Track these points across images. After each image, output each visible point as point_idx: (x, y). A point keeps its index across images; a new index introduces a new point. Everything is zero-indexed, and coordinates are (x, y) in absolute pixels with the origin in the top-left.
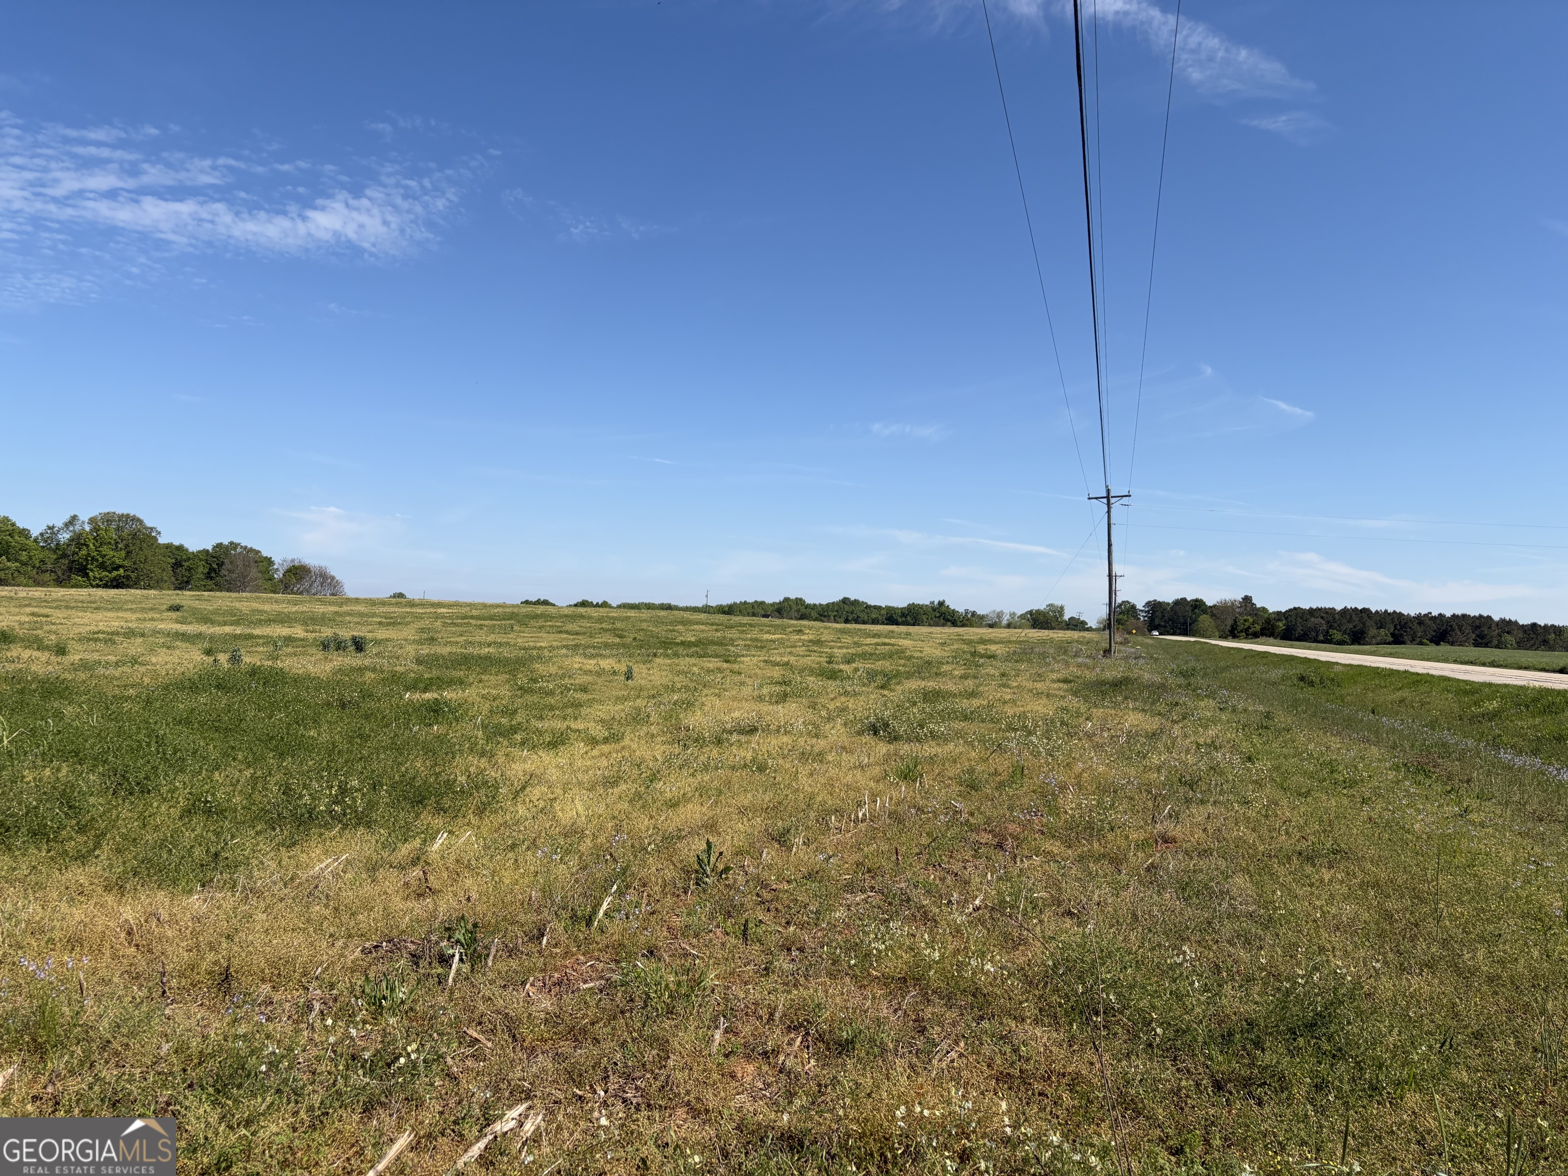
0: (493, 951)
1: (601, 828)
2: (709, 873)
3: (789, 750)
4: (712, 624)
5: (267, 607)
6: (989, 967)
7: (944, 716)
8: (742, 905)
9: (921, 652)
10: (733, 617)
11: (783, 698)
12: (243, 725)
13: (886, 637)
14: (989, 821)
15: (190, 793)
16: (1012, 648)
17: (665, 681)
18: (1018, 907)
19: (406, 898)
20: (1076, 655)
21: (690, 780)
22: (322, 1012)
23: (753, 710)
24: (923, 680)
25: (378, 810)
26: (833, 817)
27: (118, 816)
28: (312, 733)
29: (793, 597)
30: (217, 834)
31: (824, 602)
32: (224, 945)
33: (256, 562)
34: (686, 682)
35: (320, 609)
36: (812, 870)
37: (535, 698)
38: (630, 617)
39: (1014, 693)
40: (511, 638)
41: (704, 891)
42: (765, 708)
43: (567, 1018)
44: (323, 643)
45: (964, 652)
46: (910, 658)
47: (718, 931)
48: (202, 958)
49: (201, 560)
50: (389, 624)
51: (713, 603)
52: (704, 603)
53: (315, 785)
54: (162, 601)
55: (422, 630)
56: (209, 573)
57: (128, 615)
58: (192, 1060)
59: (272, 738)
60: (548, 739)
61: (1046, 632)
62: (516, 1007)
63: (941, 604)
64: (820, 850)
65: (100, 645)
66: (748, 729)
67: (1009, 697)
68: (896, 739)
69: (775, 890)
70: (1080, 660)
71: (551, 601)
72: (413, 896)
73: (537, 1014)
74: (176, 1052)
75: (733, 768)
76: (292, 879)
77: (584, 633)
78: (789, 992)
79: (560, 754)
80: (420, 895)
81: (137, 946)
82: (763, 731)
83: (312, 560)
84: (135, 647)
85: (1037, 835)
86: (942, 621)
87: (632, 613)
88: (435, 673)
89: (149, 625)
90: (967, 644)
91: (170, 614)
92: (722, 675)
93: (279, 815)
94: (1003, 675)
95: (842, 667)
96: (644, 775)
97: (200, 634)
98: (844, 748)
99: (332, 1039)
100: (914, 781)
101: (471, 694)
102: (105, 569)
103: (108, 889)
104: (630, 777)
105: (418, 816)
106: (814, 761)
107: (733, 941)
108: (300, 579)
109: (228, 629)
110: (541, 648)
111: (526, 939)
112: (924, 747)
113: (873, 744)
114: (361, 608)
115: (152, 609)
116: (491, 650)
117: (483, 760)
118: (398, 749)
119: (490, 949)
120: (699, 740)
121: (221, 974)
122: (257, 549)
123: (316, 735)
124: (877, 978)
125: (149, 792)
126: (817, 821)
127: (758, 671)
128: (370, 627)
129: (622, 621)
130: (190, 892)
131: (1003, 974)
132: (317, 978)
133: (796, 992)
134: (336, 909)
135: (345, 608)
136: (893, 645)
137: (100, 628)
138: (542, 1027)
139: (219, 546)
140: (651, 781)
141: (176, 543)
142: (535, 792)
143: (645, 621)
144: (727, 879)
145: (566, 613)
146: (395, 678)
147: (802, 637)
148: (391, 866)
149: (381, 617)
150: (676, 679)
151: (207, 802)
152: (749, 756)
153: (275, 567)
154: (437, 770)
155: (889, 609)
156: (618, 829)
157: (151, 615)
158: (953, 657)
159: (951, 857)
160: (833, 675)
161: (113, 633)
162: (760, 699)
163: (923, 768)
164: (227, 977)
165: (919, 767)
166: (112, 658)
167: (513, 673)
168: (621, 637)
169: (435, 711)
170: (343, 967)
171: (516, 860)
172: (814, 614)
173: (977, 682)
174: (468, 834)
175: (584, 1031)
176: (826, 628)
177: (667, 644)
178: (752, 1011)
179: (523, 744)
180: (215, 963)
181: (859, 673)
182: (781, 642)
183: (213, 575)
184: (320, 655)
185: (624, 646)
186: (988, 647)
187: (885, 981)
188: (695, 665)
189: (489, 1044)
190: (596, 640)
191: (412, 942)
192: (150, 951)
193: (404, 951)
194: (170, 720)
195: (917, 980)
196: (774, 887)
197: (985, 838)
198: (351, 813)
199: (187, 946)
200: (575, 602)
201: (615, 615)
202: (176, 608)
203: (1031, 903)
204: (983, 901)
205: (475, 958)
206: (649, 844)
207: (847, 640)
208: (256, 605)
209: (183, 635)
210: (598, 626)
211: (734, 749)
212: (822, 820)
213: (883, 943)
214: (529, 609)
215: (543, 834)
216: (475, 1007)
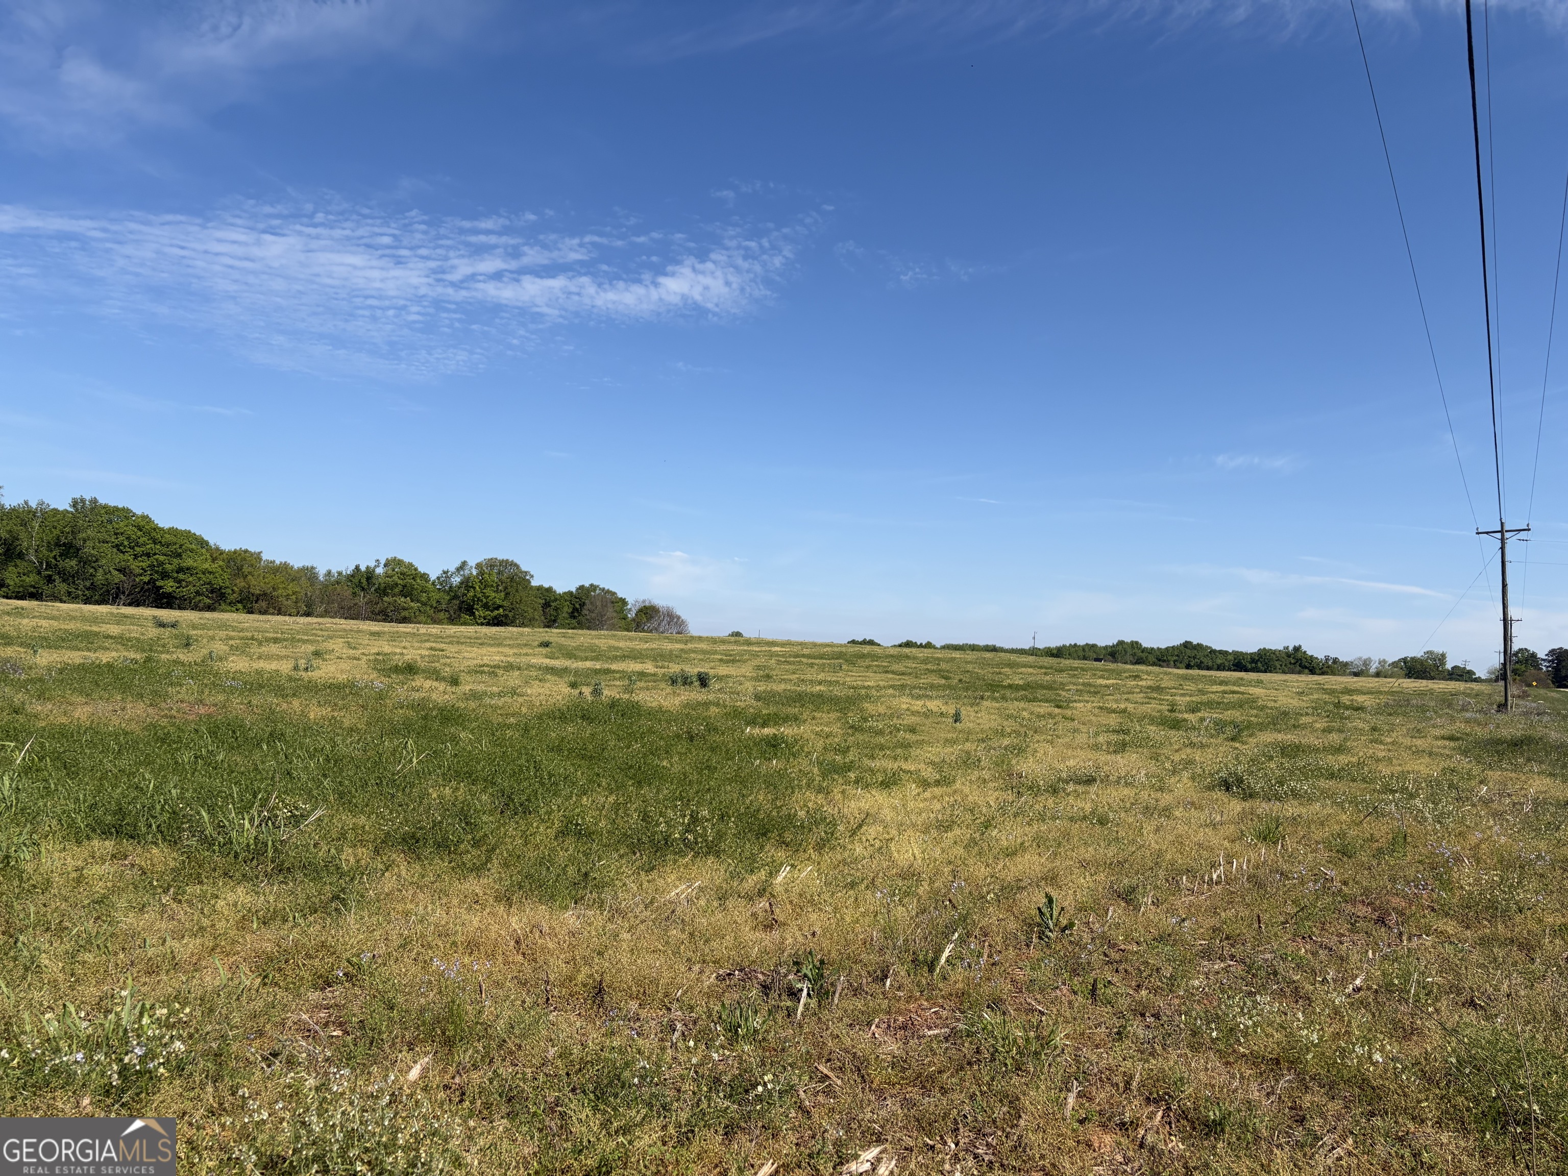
0: (839, 988)
1: (938, 872)
2: (1051, 927)
3: (1132, 804)
4: (1041, 667)
5: (622, 644)
6: (1377, 1057)
7: (1307, 774)
8: (1089, 963)
9: (1275, 701)
10: (1062, 660)
11: (1121, 747)
12: (606, 754)
13: (1234, 685)
14: (1367, 891)
15: (564, 816)
16: (1383, 699)
17: (994, 725)
18: (1409, 991)
19: (754, 929)
20: (1464, 709)
21: (1027, 828)
22: (683, 1034)
23: (1090, 760)
24: (1280, 732)
25: (726, 840)
26: (1184, 877)
27: (505, 834)
28: (665, 764)
29: (1128, 640)
30: (586, 855)
31: (1163, 646)
32: (596, 960)
33: (612, 602)
34: (1016, 727)
35: (668, 646)
36: (1164, 932)
37: (866, 737)
38: (955, 658)
39: (1389, 750)
40: (840, 676)
41: (1048, 945)
42: (1103, 758)
43: (914, 1064)
44: (671, 678)
45: (1325, 703)
46: (1262, 708)
47: (1065, 989)
48: (579, 971)
49: (566, 601)
50: (728, 662)
51: (1041, 645)
52: (1032, 645)
53: (670, 813)
54: (534, 638)
55: (758, 668)
56: (572, 612)
57: (506, 650)
58: (574, 1066)
59: (631, 767)
60: (881, 779)
61: (1424, 682)
62: (863, 1047)
63: (1297, 649)
64: (1172, 911)
65: (485, 677)
66: (1085, 779)
67: (1383, 754)
68: (1251, 796)
69: (1123, 951)
70: (1468, 715)
71: (876, 641)
72: (761, 927)
73: (884, 1057)
74: (560, 1056)
75: (1071, 819)
76: (652, 902)
77: (910, 674)
78: (1147, 1061)
79: (893, 794)
80: (768, 927)
81: (524, 954)
82: (1102, 781)
83: (660, 601)
84: (513, 679)
85: (1426, 912)
86: (1298, 668)
87: (957, 655)
88: (772, 709)
89: (524, 659)
90: (1329, 694)
91: (541, 649)
92: (1054, 721)
93: (638, 840)
94: (1374, 729)
95: (1186, 716)
96: (978, 821)
97: (566, 668)
98: (1193, 804)
99: (694, 1060)
100: (1275, 843)
101: (805, 730)
102: (488, 609)
103: (498, 899)
104: (963, 822)
105: (762, 847)
106: (1160, 816)
107: (1081, 999)
108: (649, 619)
109: (588, 664)
110: (868, 687)
111: (870, 979)
112: (1286, 807)
113: (1226, 800)
114: (703, 646)
115: (526, 645)
116: (822, 688)
117: (820, 796)
118: (742, 781)
119: (836, 986)
120: (1034, 789)
121: (595, 987)
122: (613, 590)
123: (668, 765)
124: (1244, 1055)
125: (530, 813)
126: (1167, 880)
127: (1093, 718)
128: (712, 664)
129: (947, 662)
130: (566, 908)
131: (1395, 1068)
132: (678, 1000)
133: (1154, 1062)
134: (691, 935)
135: (690, 646)
136: (1243, 693)
137: (485, 662)
138: (889, 1070)
139: (582, 588)
140: (986, 828)
141: (546, 586)
142: (871, 831)
143: (969, 662)
144: (1071, 935)
145: (891, 653)
146: (736, 713)
147: (1140, 683)
148: (739, 896)
149: (722, 654)
150: (1005, 723)
151: (577, 824)
152: (1088, 807)
153: (629, 607)
154: (779, 804)
155: (1236, 654)
156: (954, 874)
157: (524, 651)
158: (1313, 708)
159: (1323, 929)
160: (1176, 725)
161: (495, 667)
162: (1096, 747)
163: (1284, 830)
164: (600, 991)
165: (1281, 828)
166: (495, 689)
167: (843, 711)
168: (946, 678)
169: (774, 746)
170: (701, 992)
171: (856, 899)
172: (1152, 658)
173: (1343, 735)
174: (809, 869)
175: (931, 1078)
176: (1166, 674)
177: (993, 687)
178: (1106, 1077)
179: (857, 782)
180: (591, 976)
181: (1205, 724)
182: (1116, 687)
183: (576, 614)
184: (669, 689)
185: (950, 687)
186: (1355, 697)
187: (1254, 1059)
188: (1024, 709)
189: (839, 1082)
190: (922, 681)
191: (762, 973)
192: (535, 960)
193: (755, 981)
194: (544, 747)
195: (1293, 1063)
196: (1122, 947)
197: (1362, 910)
198: (702, 842)
199: (565, 958)
200: (900, 642)
201: (939, 656)
202: (546, 645)
203: (1424, 988)
204: (1365, 980)
205: (822, 994)
206: (988, 893)
207: (1190, 687)
208: (612, 642)
209: (552, 668)
210: (923, 666)
211: (1071, 799)
212: (1173, 880)
213: (1250, 1018)
214: (857, 648)
215: (881, 874)
216: (824, 1043)
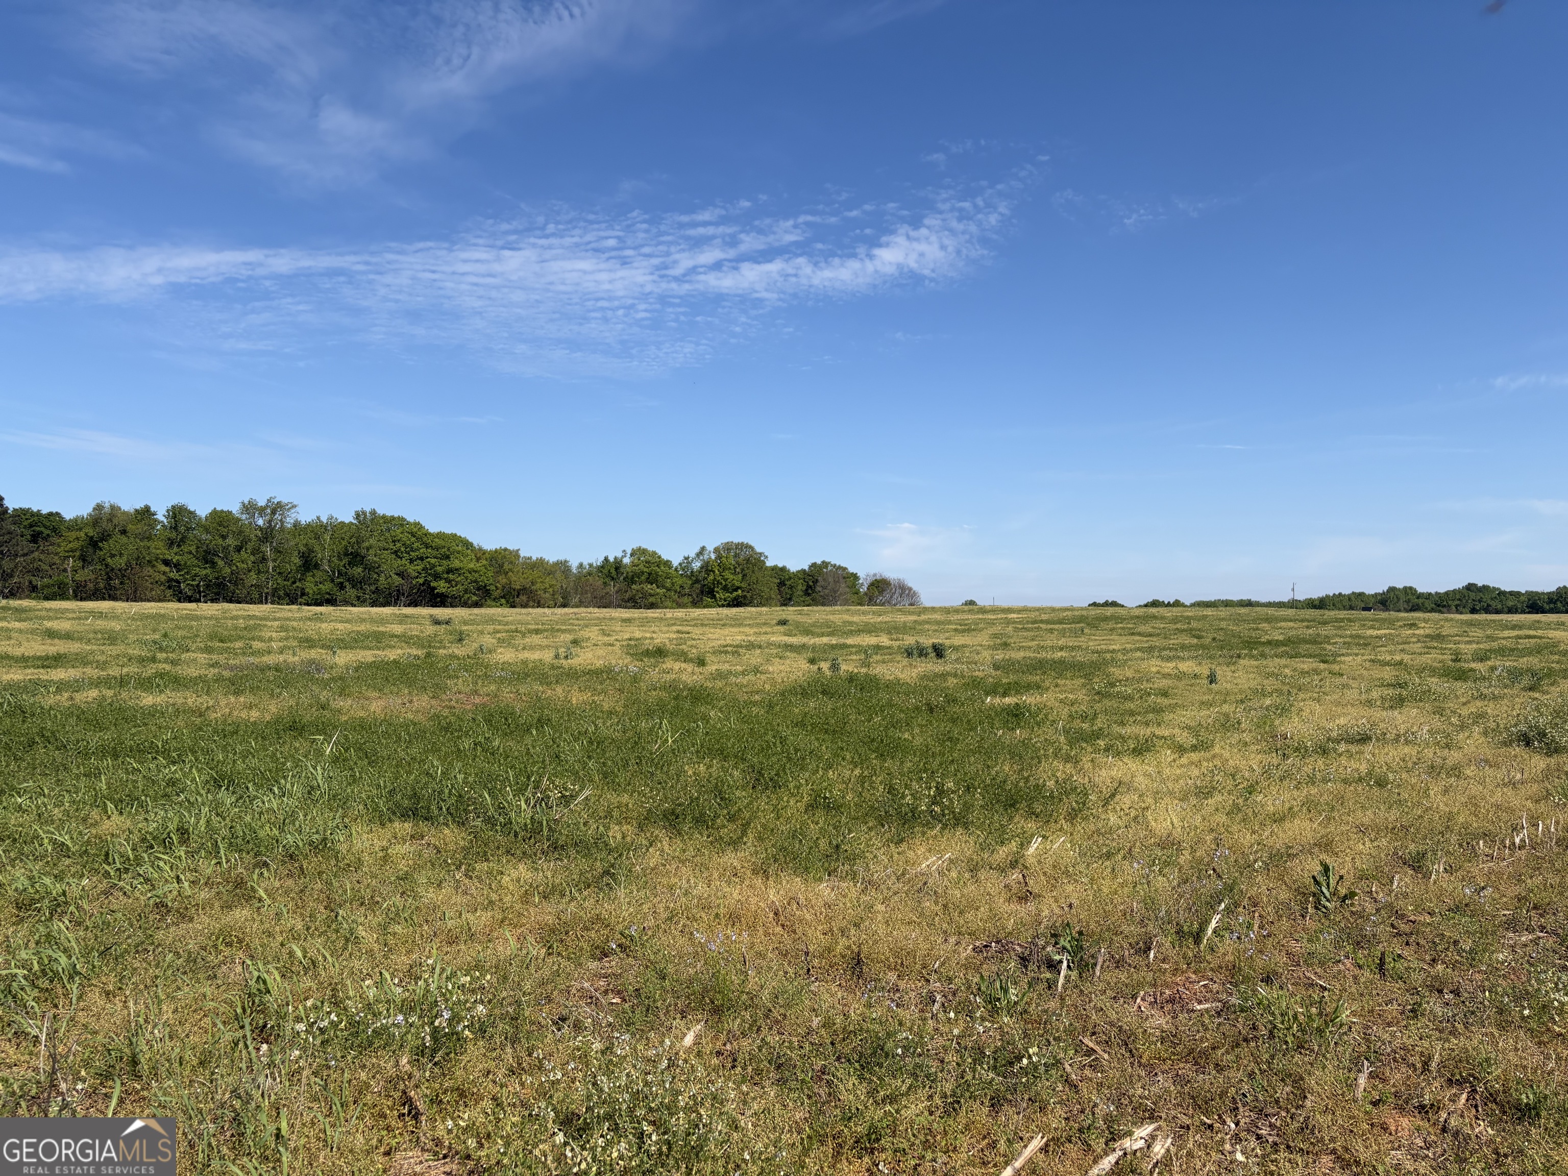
0: (1100, 960)
1: (1200, 841)
2: (1329, 896)
3: (1415, 763)
4: (1302, 621)
5: (855, 619)
8: (1374, 935)
10: (1326, 612)
11: (1399, 702)
12: (848, 728)
13: (1529, 628)
15: (812, 790)
17: (1253, 684)
19: (1009, 900)
21: (1295, 793)
22: (943, 1005)
23: (1363, 717)
25: (973, 811)
26: (1481, 842)
27: (758, 808)
28: (906, 736)
29: (1400, 585)
30: (836, 827)
31: (1442, 590)
32: (853, 932)
33: (844, 578)
34: (1278, 685)
35: (901, 618)
36: (1461, 903)
37: (1114, 703)
38: (1207, 616)
40: (1082, 641)
41: (1326, 916)
42: (1378, 714)
43: (1185, 1039)
44: (907, 651)
47: (1348, 963)
48: (837, 942)
49: (800, 579)
50: (963, 631)
51: (1301, 596)
53: (915, 786)
54: (772, 616)
55: (995, 636)
56: (807, 590)
57: (747, 630)
58: (837, 1035)
59: (873, 740)
60: (1133, 746)
62: (1129, 1020)
64: (1468, 879)
65: (729, 657)
66: (1358, 737)
68: (1556, 751)
69: (1414, 922)
71: (1119, 602)
72: (1015, 899)
73: (1152, 1031)
74: (824, 1026)
75: (1345, 781)
76: (903, 874)
77: (1158, 635)
78: (1447, 1040)
79: (1146, 761)
80: (1023, 899)
81: (783, 926)
82: (1378, 740)
83: (891, 574)
84: (755, 658)
87: (1209, 612)
88: (1012, 678)
89: (764, 638)
91: (779, 627)
92: (1320, 677)
93: (886, 813)
95: (1473, 665)
96: (1241, 786)
97: (804, 645)
98: (1487, 761)
99: (956, 1032)
101: (1049, 698)
102: (728, 591)
103: (755, 872)
104: (1224, 788)
105: (1011, 818)
106: (1449, 775)
107: (1367, 973)
108: (881, 592)
109: (825, 640)
110: (1113, 651)
111: (1132, 951)
113: (1526, 757)
114: (937, 616)
115: (765, 624)
116: (1063, 654)
117: (1068, 766)
118: (988, 752)
119: (1097, 958)
120: (1301, 750)
121: (854, 959)
122: (844, 566)
123: (910, 738)
124: (1559, 1035)
125: (780, 787)
126: (1461, 845)
127: (1365, 673)
128: (947, 634)
129: (1199, 620)
130: (820, 880)
132: (936, 971)
133: (1456, 1042)
134: (945, 906)
135: (923, 617)
136: (1540, 638)
137: (728, 642)
138: (1159, 1044)
139: (814, 565)
140: (1250, 794)
141: (780, 565)
142: (1126, 800)
143: (1223, 619)
144: (1352, 904)
145: (1136, 614)
146: (975, 683)
147: (1417, 632)
148: (991, 868)
149: (956, 624)
150: (1266, 682)
151: (826, 798)
152: (1363, 769)
153: (860, 581)
154: (1026, 775)
155: (1529, 594)
156: (1218, 842)
157: (764, 629)
160: (1462, 675)
161: (737, 646)
162: (1369, 703)
164: (859, 963)
166: (739, 668)
167: (1088, 676)
168: (1199, 637)
169: (1016, 716)
170: (958, 963)
171: (1113, 870)
172: (1429, 604)
174: (1062, 840)
175: (1204, 1054)
176: (1447, 620)
177: (1251, 644)
178: (1401, 1056)
179: (1107, 750)
180: (849, 947)
181: (1497, 673)
182: (1389, 638)
183: (810, 591)
184: (905, 661)
185: (1203, 647)
188: (1286, 666)
189: (1106, 1056)
190: (1172, 642)
191: (1018, 944)
192: (794, 932)
193: (1012, 953)
194: (789, 722)
196: (1411, 918)
198: (949, 814)
199: (823, 929)
200: (1145, 602)
201: (1190, 614)
202: (783, 623)
205: (1083, 966)
206: (1255, 861)
207: (1477, 633)
208: (846, 617)
209: (791, 646)
210: (1173, 626)
211: (1343, 760)
212: (1468, 845)
214: (1099, 611)
215: (1138, 844)
216: (1087, 1016)
